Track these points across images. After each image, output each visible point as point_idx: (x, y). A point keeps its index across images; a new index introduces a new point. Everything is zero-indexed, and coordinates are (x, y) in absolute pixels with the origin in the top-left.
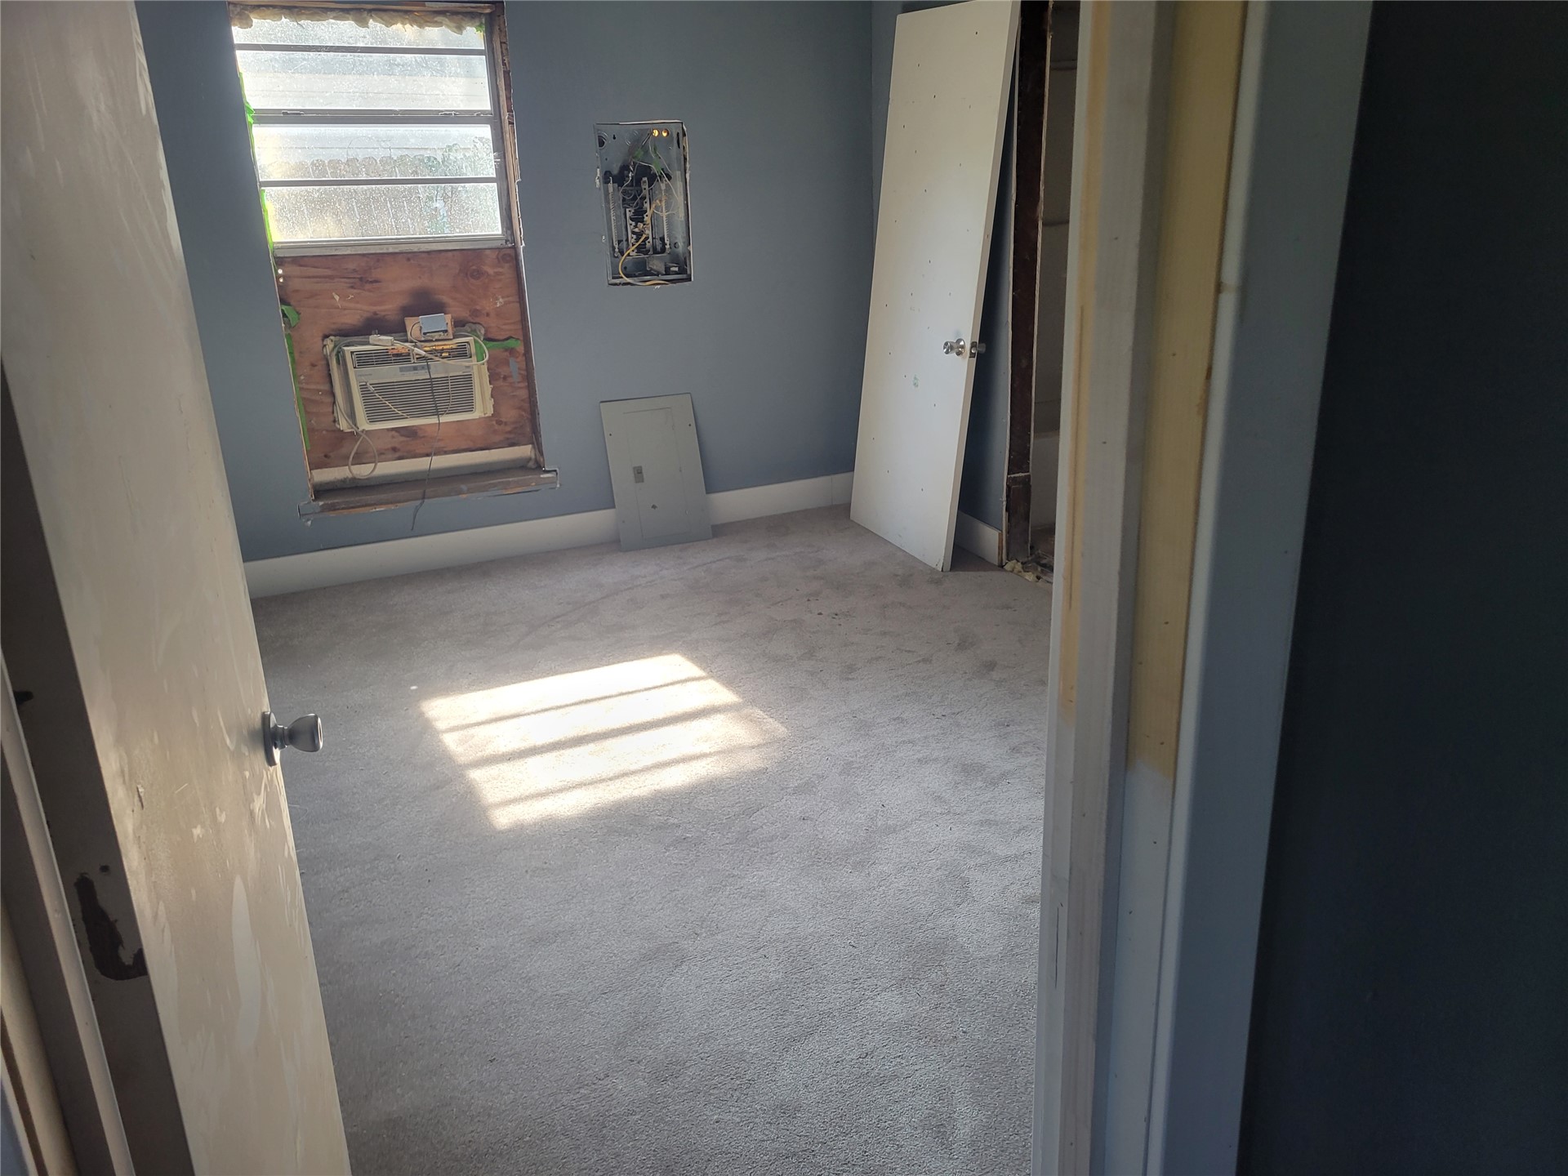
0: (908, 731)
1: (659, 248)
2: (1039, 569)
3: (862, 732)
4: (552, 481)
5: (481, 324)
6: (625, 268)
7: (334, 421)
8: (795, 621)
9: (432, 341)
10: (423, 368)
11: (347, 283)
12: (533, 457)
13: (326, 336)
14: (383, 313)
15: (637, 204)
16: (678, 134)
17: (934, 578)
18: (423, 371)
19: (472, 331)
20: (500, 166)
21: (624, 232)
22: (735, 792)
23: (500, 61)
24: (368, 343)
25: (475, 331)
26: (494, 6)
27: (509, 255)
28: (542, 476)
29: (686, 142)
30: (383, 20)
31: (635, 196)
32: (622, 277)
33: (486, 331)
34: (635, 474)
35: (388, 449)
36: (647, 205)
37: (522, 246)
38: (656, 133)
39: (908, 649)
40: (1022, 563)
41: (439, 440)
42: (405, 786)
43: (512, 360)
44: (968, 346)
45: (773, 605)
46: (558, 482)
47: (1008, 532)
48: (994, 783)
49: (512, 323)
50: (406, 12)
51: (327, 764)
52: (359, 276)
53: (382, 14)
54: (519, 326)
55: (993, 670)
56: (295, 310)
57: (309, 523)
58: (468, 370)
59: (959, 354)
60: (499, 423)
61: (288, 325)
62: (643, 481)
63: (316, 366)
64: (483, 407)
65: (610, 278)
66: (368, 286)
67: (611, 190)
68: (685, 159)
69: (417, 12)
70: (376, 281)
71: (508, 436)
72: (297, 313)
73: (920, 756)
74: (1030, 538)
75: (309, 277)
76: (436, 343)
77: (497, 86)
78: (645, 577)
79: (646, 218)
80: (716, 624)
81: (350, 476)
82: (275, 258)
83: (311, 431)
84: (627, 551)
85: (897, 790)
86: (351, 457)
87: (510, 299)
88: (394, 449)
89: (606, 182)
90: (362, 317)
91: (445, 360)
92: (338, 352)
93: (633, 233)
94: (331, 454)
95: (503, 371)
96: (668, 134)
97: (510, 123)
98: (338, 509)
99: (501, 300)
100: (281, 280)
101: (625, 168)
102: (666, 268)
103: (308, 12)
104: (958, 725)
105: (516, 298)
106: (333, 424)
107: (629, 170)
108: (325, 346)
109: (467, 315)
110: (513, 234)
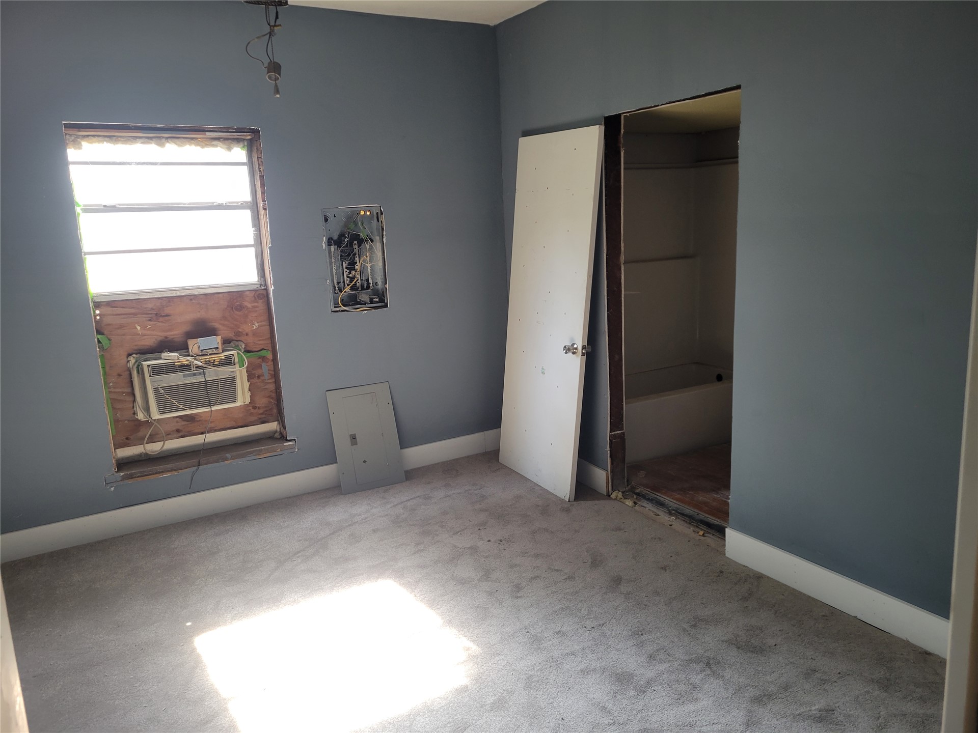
0: (569, 643)
1: (365, 286)
2: (635, 497)
3: (535, 646)
4: (292, 447)
5: (242, 341)
6: (343, 300)
7: (134, 414)
8: (471, 548)
9: (207, 355)
10: (200, 374)
11: (145, 317)
12: (278, 430)
13: (130, 355)
14: (172, 337)
15: (351, 258)
16: (377, 213)
17: (565, 507)
18: (200, 376)
19: (236, 346)
20: (256, 236)
21: (342, 277)
22: (445, 712)
23: (257, 169)
24: (160, 358)
25: (238, 346)
26: (253, 134)
27: (263, 294)
28: (285, 444)
29: (383, 218)
30: (176, 144)
31: (349, 253)
32: (340, 307)
33: (246, 346)
34: (351, 440)
35: (173, 431)
36: (357, 259)
37: (271, 289)
38: (362, 213)
39: (556, 568)
40: (622, 492)
41: (211, 422)
42: (180, 722)
43: (264, 365)
44: (580, 348)
45: (453, 534)
46: (296, 447)
47: (612, 472)
48: (642, 690)
49: (263, 340)
50: (192, 139)
51: (117, 702)
52: (155, 313)
53: (176, 140)
54: (269, 341)
55: (620, 584)
56: (107, 337)
57: (113, 489)
58: (232, 374)
59: (574, 353)
60: (254, 408)
61: (102, 348)
62: (357, 444)
63: (122, 375)
64: (243, 397)
65: (333, 308)
66: (161, 319)
67: (333, 250)
68: (383, 229)
69: (200, 138)
70: (167, 315)
71: (260, 416)
72: (109, 339)
73: (581, 667)
74: (626, 475)
75: (119, 315)
76: (210, 357)
77: (255, 185)
78: (360, 515)
79: (356, 267)
80: (415, 553)
81: (144, 452)
82: (94, 302)
83: (116, 422)
84: (345, 494)
85: (570, 702)
86: (147, 437)
87: (263, 323)
88: (178, 431)
89: (329, 244)
90: (156, 340)
91: (215, 368)
92: (138, 365)
93: (348, 277)
94: (131, 437)
95: (258, 372)
96: (371, 213)
97: (264, 209)
98: (135, 477)
99: (256, 324)
100: (98, 318)
101: (342, 235)
102: (370, 299)
103: (123, 140)
104: (605, 636)
105: (266, 323)
106: (132, 415)
107: (345, 237)
108: (129, 361)
109: (232, 336)
110: (265, 280)
